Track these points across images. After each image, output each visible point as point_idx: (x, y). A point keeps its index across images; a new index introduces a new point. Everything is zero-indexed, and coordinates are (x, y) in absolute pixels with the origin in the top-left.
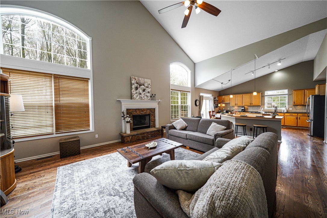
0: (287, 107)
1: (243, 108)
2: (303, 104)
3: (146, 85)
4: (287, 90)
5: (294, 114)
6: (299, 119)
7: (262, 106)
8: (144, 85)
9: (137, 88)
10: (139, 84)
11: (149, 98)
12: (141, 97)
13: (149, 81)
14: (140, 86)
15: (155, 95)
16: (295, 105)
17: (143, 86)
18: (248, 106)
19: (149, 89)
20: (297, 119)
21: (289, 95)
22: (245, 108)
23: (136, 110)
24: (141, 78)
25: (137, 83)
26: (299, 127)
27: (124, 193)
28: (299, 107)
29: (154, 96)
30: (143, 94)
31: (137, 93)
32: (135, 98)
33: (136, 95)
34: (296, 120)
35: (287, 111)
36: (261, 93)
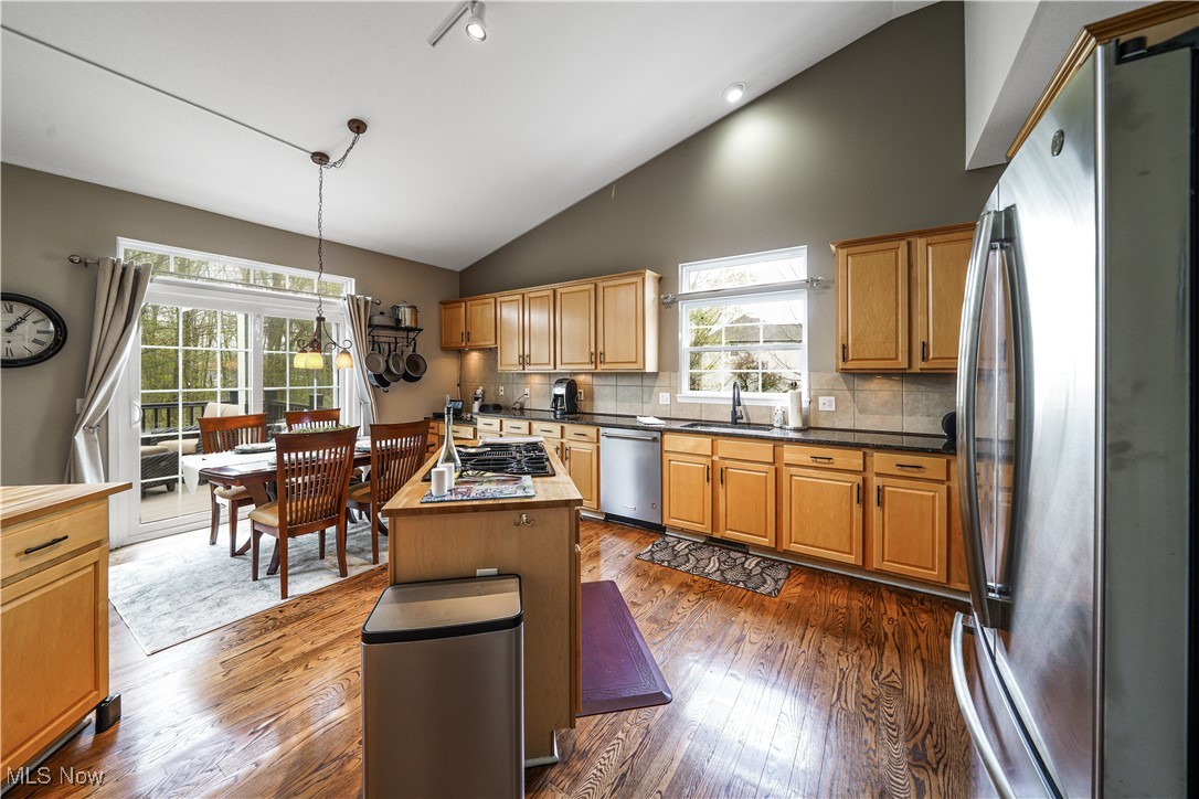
0: (804, 388)
1: (561, 390)
2: (902, 362)
4: (803, 250)
5: (841, 458)
6: (880, 503)
7: (664, 379)
16: (855, 375)
20: (862, 493)
21: (815, 285)
26: (880, 573)
28: (879, 393)
34: (857, 510)
35: (805, 420)
36: (650, 275)
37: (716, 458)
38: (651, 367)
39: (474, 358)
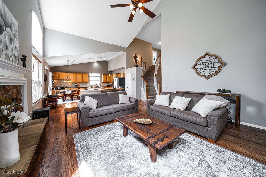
3: (13, 30)
7: (88, 83)
8: (11, 28)
9: (1, 30)
10: (4, 21)
11: (17, 61)
13: (16, 24)
14: (5, 26)
15: (25, 57)
17: (9, 30)
21: (100, 77)
22: (77, 84)
24: (7, 9)
25: (1, 16)
27: (199, 156)
30: (10, 49)
31: (2, 41)
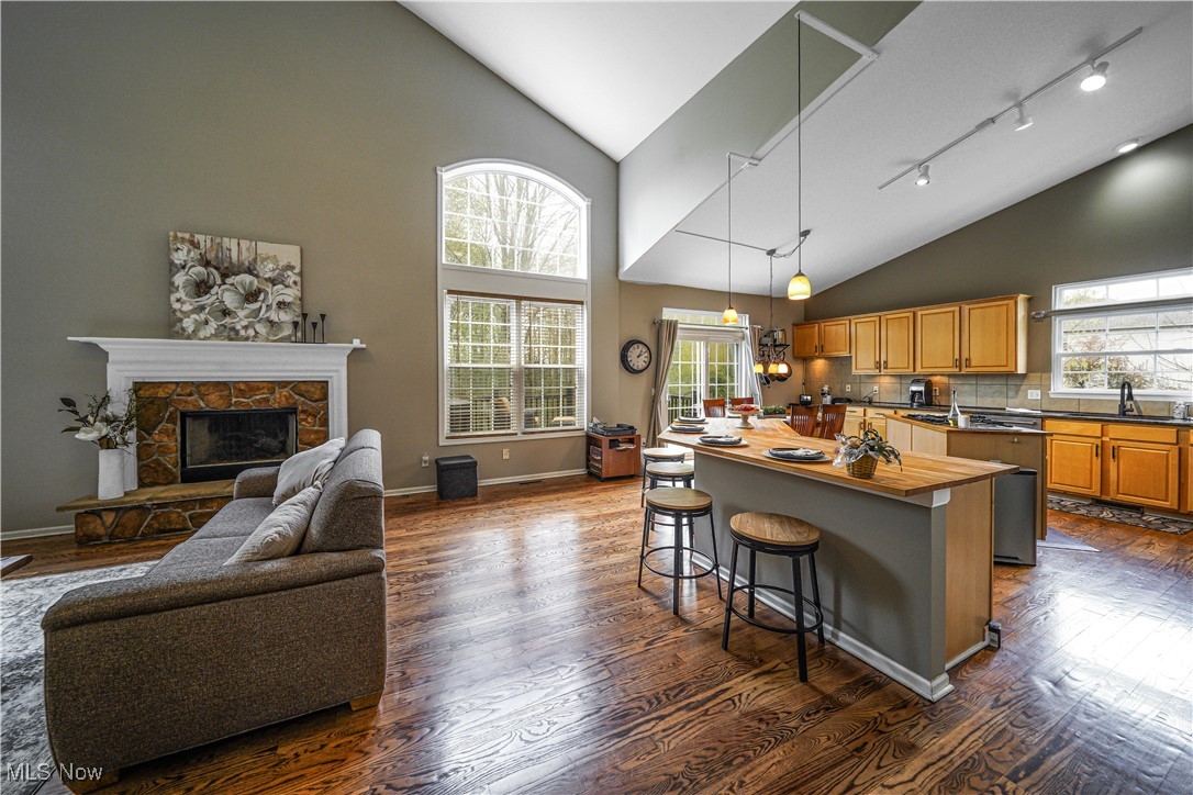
1: (921, 388)
3: (267, 270)
7: (1033, 379)
8: (250, 271)
9: (201, 287)
10: (217, 268)
11: (288, 331)
12: (233, 329)
13: (289, 254)
14: (224, 276)
15: (323, 316)
17: (247, 278)
18: (949, 376)
19: (287, 291)
22: (929, 385)
23: (200, 387)
24: (234, 241)
25: (207, 264)
29: (314, 325)
30: (241, 314)
31: (202, 308)
32: (190, 330)
33: (195, 316)
36: (1021, 297)
37: (1106, 439)
38: (1021, 369)
39: (819, 365)
